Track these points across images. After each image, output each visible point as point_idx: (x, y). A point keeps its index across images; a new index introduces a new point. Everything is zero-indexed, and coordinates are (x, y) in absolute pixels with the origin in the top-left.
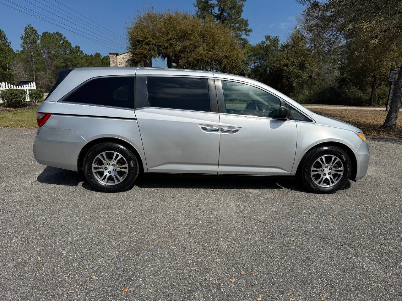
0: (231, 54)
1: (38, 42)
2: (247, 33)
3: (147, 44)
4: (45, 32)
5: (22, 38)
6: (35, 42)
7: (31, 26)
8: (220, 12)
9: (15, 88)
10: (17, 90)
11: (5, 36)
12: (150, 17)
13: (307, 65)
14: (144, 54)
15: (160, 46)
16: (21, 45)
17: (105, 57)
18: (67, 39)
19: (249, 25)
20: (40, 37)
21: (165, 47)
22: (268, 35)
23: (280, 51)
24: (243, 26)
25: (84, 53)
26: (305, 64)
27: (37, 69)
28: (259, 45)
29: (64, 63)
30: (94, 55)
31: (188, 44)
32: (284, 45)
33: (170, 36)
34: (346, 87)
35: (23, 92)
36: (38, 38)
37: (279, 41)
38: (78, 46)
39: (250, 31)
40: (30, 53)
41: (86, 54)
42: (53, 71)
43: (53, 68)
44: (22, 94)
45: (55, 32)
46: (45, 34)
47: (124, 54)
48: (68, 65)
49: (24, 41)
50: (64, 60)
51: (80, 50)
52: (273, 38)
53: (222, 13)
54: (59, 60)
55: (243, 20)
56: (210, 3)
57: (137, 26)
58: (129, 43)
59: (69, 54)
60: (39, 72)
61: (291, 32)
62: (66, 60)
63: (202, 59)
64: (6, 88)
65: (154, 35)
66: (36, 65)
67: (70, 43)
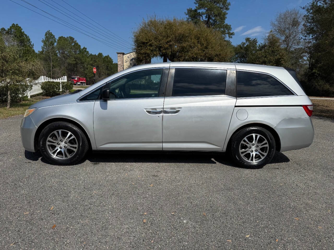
0: (221, 52)
1: (55, 44)
2: (230, 36)
3: (151, 45)
4: (61, 36)
5: (43, 41)
6: (53, 44)
7: (50, 32)
8: (207, 19)
9: (51, 80)
10: (53, 82)
11: (29, 40)
12: (153, 24)
13: (282, 62)
14: (148, 54)
15: (161, 47)
16: (42, 47)
17: (106, 57)
18: (77, 42)
19: (232, 29)
20: (56, 40)
21: (165, 48)
22: (248, 37)
23: (258, 50)
24: (226, 30)
25: (90, 53)
26: (280, 61)
27: (53, 65)
28: (240, 46)
29: (75, 61)
30: (97, 54)
31: (185, 45)
32: (262, 45)
33: (169, 39)
34: (315, 80)
35: (58, 84)
36: (55, 41)
37: (257, 42)
38: (85, 47)
39: (233, 34)
40: (49, 53)
41: (91, 54)
42: (66, 68)
43: (66, 65)
44: (58, 85)
45: (68, 37)
46: (61, 38)
47: (129, 54)
48: (77, 62)
49: (45, 44)
50: (75, 58)
51: (87, 50)
52: (252, 40)
53: (208, 20)
54: (71, 59)
55: (227, 25)
56: (198, 12)
57: (142, 31)
58: (134, 45)
59: (79, 53)
60: (55, 68)
61: (267, 35)
62: (76, 58)
63: (197, 57)
64: (44, 80)
65: (156, 38)
66: (53, 63)
67: (80, 45)
